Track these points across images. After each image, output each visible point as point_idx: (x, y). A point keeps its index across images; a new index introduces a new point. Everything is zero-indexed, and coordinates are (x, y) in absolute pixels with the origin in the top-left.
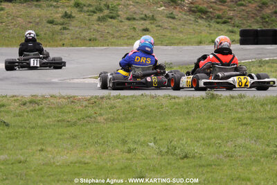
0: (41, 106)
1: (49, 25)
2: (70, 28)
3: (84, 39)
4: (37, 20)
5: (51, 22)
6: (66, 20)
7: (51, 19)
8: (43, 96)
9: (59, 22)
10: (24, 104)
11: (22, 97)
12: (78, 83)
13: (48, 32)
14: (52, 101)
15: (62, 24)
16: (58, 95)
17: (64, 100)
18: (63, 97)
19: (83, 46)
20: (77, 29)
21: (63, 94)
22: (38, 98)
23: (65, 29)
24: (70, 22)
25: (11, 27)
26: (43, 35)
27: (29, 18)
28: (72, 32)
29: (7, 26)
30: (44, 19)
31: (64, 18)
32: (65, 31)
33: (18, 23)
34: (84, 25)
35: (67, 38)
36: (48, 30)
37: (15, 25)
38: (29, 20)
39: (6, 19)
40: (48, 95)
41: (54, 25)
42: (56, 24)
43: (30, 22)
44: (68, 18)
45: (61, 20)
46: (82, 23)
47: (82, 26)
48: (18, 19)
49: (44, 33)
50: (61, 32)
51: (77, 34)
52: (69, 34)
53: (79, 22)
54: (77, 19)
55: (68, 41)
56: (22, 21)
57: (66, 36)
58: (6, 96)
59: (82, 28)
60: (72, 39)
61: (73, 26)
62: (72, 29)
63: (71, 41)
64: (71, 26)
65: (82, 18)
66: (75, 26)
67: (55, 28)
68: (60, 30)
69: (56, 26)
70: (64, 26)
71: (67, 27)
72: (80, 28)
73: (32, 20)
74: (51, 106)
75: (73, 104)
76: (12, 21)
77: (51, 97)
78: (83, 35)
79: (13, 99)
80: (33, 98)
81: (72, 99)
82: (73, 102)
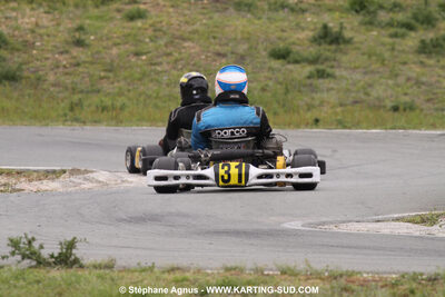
1: (276, 64)
2: (337, 72)
3: (377, 106)
4: (242, 48)
5: (282, 55)
6: (326, 50)
7: (281, 45)
9: (305, 54)
11: (199, 271)
12: (359, 235)
13: (271, 83)
15: (313, 61)
16: (302, 267)
17: (320, 285)
18: (318, 276)
19: (375, 127)
20: (357, 76)
21: (318, 267)
23: (321, 74)
24: (338, 56)
25: (165, 67)
26: (256, 93)
27: (217, 41)
28: (344, 84)
29: (152, 64)
30: (260, 47)
31: (320, 44)
32: (321, 81)
33: (184, 55)
34: (378, 65)
35: (328, 103)
36: (271, 79)
37: (176, 61)
38: (217, 47)
39: (151, 44)
40: (274, 267)
41: (289, 63)
42: (296, 62)
43: (219, 54)
44: (331, 43)
45: (311, 49)
46: (374, 58)
47: (373, 67)
48: (186, 44)
49: (259, 87)
50: (311, 85)
51: (358, 91)
52: (332, 89)
53: (363, 54)
54: (357, 45)
55: (330, 111)
56: (197, 49)
57: (325, 95)
58: (151, 269)
59: (372, 72)
60: (341, 105)
61: (346, 69)
62: (342, 77)
63: (339, 109)
64: (339, 67)
65: (372, 44)
66: (353, 66)
67: (291, 71)
68: (309, 77)
69: (298, 66)
70: (321, 67)
71: (329, 70)
72: (365, 73)
73: (226, 48)
75: (345, 294)
76: (168, 51)
77: (284, 273)
78: (374, 94)
79: (172, 276)
80: (231, 277)
81: (342, 281)
82: (345, 289)
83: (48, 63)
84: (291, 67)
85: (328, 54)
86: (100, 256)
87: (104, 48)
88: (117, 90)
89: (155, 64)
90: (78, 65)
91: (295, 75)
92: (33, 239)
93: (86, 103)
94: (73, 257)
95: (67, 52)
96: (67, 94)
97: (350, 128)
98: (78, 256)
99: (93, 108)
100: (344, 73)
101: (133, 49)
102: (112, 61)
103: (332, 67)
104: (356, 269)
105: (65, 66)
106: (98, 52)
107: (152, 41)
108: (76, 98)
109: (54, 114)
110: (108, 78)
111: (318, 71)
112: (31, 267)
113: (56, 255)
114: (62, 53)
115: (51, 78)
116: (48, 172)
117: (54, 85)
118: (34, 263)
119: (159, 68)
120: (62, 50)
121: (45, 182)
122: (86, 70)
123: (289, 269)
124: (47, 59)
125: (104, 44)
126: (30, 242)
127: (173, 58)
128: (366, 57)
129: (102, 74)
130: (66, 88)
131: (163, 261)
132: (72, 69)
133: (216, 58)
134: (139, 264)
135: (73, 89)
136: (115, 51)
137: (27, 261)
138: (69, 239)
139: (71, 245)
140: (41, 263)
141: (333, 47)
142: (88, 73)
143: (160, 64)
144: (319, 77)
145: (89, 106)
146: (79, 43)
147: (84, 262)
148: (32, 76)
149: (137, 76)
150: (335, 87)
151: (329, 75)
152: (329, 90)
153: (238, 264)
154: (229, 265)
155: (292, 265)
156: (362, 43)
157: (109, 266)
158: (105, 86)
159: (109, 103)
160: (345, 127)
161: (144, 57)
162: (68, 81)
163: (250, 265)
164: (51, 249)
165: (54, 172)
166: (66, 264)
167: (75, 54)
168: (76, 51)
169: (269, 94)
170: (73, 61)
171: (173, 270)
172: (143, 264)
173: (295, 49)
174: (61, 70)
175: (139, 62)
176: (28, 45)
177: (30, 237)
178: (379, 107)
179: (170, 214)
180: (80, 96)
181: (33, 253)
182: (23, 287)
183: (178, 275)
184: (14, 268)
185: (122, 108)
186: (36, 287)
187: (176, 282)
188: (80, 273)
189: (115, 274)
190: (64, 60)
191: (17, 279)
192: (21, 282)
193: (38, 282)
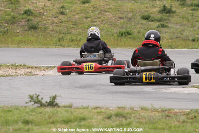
0: (129, 120)
1: (144, 22)
2: (169, 25)
4: (130, 15)
5: (146, 18)
6: (165, 16)
7: (146, 14)
8: (132, 109)
9: (156, 18)
10: (109, 118)
11: (107, 109)
12: (175, 93)
13: (142, 30)
14: (142, 114)
15: (160, 21)
16: (150, 107)
17: (157, 114)
18: (156, 110)
19: (184, 48)
20: (178, 27)
22: (127, 111)
23: (163, 26)
24: (170, 18)
25: (98, 23)
26: (136, 33)
27: (119, 12)
28: (172, 30)
29: (92, 22)
30: (137, 15)
31: (162, 13)
32: (162, 29)
33: (106, 18)
34: (186, 22)
35: (166, 38)
36: (142, 28)
37: (103, 21)
38: (120, 15)
39: (92, 14)
40: (138, 107)
41: (149, 21)
42: (153, 21)
43: (120, 18)
44: (167, 13)
45: (159, 15)
46: (185, 19)
47: (184, 23)
48: (107, 14)
49: (137, 31)
51: (178, 33)
52: (167, 32)
53: (180, 17)
54: (178, 14)
55: (166, 41)
56: (111, 16)
57: (164, 35)
58: (87, 108)
59: (184, 25)
60: (171, 39)
61: (173, 23)
62: (171, 27)
63: (170, 41)
64: (170, 23)
65: (184, 13)
66: (176, 22)
67: (150, 25)
68: (158, 27)
69: (153, 22)
70: (162, 23)
71: (166, 24)
72: (181, 25)
73: (123, 15)
74: (141, 121)
75: (167, 118)
76: (99, 16)
77: (142, 109)
78: (185, 34)
79: (96, 111)
80: (120, 111)
81: (166, 113)
82: (168, 116)
83: (49, 21)
84: (150, 23)
85: (166, 17)
86: (67, 104)
87: (73, 15)
88: (78, 33)
89: (94, 22)
90: (62, 22)
91: (152, 26)
92: (39, 95)
93: (65, 38)
94: (55, 103)
95: (57, 17)
96: (57, 34)
97: (174, 49)
98: (57, 102)
99: (68, 41)
100: (172, 25)
101: (85, 15)
102: (76, 21)
103: (167, 23)
104: (172, 108)
105: (56, 23)
106: (70, 17)
107: (92, 12)
108: (61, 36)
109: (52, 43)
110: (74, 28)
111: (161, 25)
112: (38, 107)
113: (48, 102)
114: (55, 17)
115: (51, 28)
116: (48, 67)
117: (51, 31)
118: (39, 105)
119: (95, 24)
120: (55, 16)
121: (46, 71)
122: (65, 24)
123: (144, 107)
124: (49, 20)
125: (73, 13)
126: (37, 97)
127: (101, 19)
128: (181, 19)
129: (72, 26)
130: (57, 32)
131: (92, 104)
132: (59, 24)
133: (119, 19)
134: (82, 106)
135: (60, 32)
136: (77, 16)
137: (36, 105)
138: (54, 95)
139: (54, 98)
140: (42, 105)
141: (168, 15)
142: (66, 26)
144: (162, 27)
145: (66, 39)
146: (62, 13)
147: (60, 105)
148: (43, 27)
149: (86, 27)
150: (168, 31)
151: (166, 26)
152: (166, 32)
153: (123, 106)
154: (119, 106)
155: (146, 106)
156: (180, 13)
157: (70, 107)
158: (73, 31)
159: (75, 38)
160: (172, 48)
161: (89, 19)
162: (58, 29)
163: (128, 106)
164: (46, 99)
165: (51, 67)
166: (52, 106)
167: (61, 18)
168: (61, 17)
169: (141, 34)
170: (60, 21)
171: (96, 108)
172: (84, 106)
173: (152, 15)
174: (55, 24)
175: (87, 21)
176: (41, 14)
177: (37, 94)
178: (187, 40)
179: (97, 85)
180: (63, 35)
181: (39, 101)
182: (34, 115)
183: (99, 110)
184: (31, 107)
185: (80, 40)
186: (40, 115)
187: (98, 113)
188: (58, 109)
189: (72, 110)
190: (56, 20)
191: (32, 112)
192: (34, 113)
193: (41, 113)
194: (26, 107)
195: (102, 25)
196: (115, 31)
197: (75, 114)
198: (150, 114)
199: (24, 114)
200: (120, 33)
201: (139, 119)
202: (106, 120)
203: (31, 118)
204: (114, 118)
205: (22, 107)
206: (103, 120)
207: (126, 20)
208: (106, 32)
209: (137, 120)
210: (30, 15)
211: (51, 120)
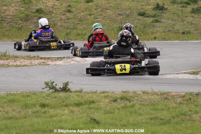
0: (132, 103)
1: (140, 18)
2: (162, 20)
3: (177, 32)
4: (128, 12)
5: (142, 14)
6: (158, 12)
7: (142, 11)
8: (135, 92)
9: (151, 14)
10: (115, 101)
11: (113, 93)
13: (138, 25)
14: (144, 97)
15: (154, 16)
16: (150, 91)
17: (157, 97)
18: (156, 94)
19: (176, 40)
20: (170, 22)
21: (156, 91)
22: (130, 95)
23: (157, 21)
24: (163, 14)
25: (100, 19)
27: (119, 10)
28: (165, 24)
29: (95, 18)
30: (134, 12)
31: (156, 10)
32: (157, 23)
33: (107, 15)
34: (177, 17)
35: (159, 31)
36: (138, 23)
37: (104, 17)
38: (119, 12)
40: (140, 91)
41: (145, 17)
42: (148, 17)
43: (120, 15)
45: (153, 12)
46: (175, 15)
47: (175, 18)
48: (108, 11)
50: (153, 25)
51: (170, 27)
53: (172, 14)
54: (169, 10)
55: (160, 34)
56: (112, 13)
57: (158, 29)
58: (96, 92)
59: (175, 20)
60: (164, 32)
61: (165, 19)
62: (164, 22)
63: (163, 34)
64: (163, 18)
65: (175, 10)
66: (168, 18)
67: (146, 20)
68: (152, 22)
70: (156, 19)
71: (159, 20)
72: (172, 20)
73: (122, 12)
74: (143, 103)
75: (166, 100)
76: (101, 14)
77: (144, 93)
78: (176, 28)
79: (103, 95)
80: (125, 95)
81: (165, 96)
82: (166, 99)
83: (58, 19)
84: (145, 18)
85: (159, 14)
86: (77, 88)
87: (78, 13)
88: (83, 28)
90: (69, 19)
91: (147, 21)
93: (72, 33)
94: (67, 89)
95: (65, 14)
96: (65, 30)
97: (167, 40)
98: (70, 88)
99: (75, 34)
101: (89, 13)
102: (81, 17)
103: (160, 18)
104: (170, 91)
106: (76, 15)
107: (95, 10)
108: (68, 31)
110: (80, 24)
112: (53, 92)
113: (61, 88)
115: (59, 24)
116: (58, 58)
117: (60, 27)
119: (98, 20)
120: (63, 14)
121: (57, 61)
122: (72, 21)
123: (145, 91)
124: (58, 17)
125: (78, 11)
126: (52, 83)
127: (102, 16)
129: (78, 22)
130: (65, 28)
131: (100, 89)
132: (67, 21)
133: (118, 16)
134: (91, 91)
135: (67, 28)
136: (82, 14)
137: (51, 90)
138: (66, 82)
139: (67, 84)
140: (56, 90)
141: (161, 11)
143: (98, 18)
146: (69, 11)
147: (72, 90)
148: (53, 24)
149: (90, 23)
150: (161, 25)
151: (159, 21)
152: (159, 27)
153: (127, 90)
154: (124, 91)
155: (146, 90)
156: (171, 10)
157: (81, 92)
158: (79, 26)
159: (80, 33)
160: (165, 40)
161: (92, 16)
162: (65, 25)
163: (131, 90)
164: (60, 86)
165: (61, 58)
166: (65, 91)
168: (68, 14)
169: (138, 29)
170: (67, 18)
171: (103, 92)
172: (93, 91)
173: (147, 12)
174: (63, 21)
175: (91, 18)
176: (51, 12)
177: (52, 81)
178: (178, 33)
180: (70, 30)
181: (54, 87)
182: (50, 99)
183: (106, 94)
184: (47, 92)
185: (85, 34)
186: (55, 99)
187: (105, 97)
188: (70, 94)
189: (83, 94)
190: (64, 17)
191: (48, 96)
192: (49, 98)
193: (55, 97)
194: (42, 92)
195: (104, 21)
196: (115, 26)
197: (85, 98)
198: (151, 97)
199: (41, 98)
200: (119, 28)
201: (141, 101)
202: (113, 103)
203: (47, 102)
204: (119, 101)
205: (39, 92)
206: (110, 103)
207: (124, 16)
208: (107, 27)
209: (139, 103)
210: (41, 13)
211: (65, 104)
